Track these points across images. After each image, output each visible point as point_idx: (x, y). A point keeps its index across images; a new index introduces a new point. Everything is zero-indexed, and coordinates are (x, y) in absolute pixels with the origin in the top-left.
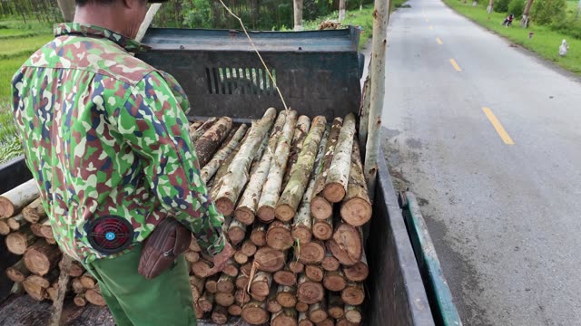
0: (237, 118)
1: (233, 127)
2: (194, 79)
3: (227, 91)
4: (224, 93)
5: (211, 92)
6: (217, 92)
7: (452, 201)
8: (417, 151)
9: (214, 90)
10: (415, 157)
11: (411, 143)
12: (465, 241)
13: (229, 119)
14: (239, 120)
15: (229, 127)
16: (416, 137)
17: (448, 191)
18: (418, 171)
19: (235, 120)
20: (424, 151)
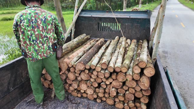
0: (106, 39)
1: (104, 42)
2: (94, 26)
3: (104, 30)
4: (103, 30)
5: (99, 30)
6: (101, 30)
7: (178, 74)
8: (166, 55)
9: (100, 30)
10: (165, 57)
11: (164, 52)
12: (183, 89)
13: (104, 39)
14: (106, 40)
15: (103, 42)
16: (166, 50)
17: (177, 70)
18: (166, 62)
19: (105, 40)
20: (169, 55)
